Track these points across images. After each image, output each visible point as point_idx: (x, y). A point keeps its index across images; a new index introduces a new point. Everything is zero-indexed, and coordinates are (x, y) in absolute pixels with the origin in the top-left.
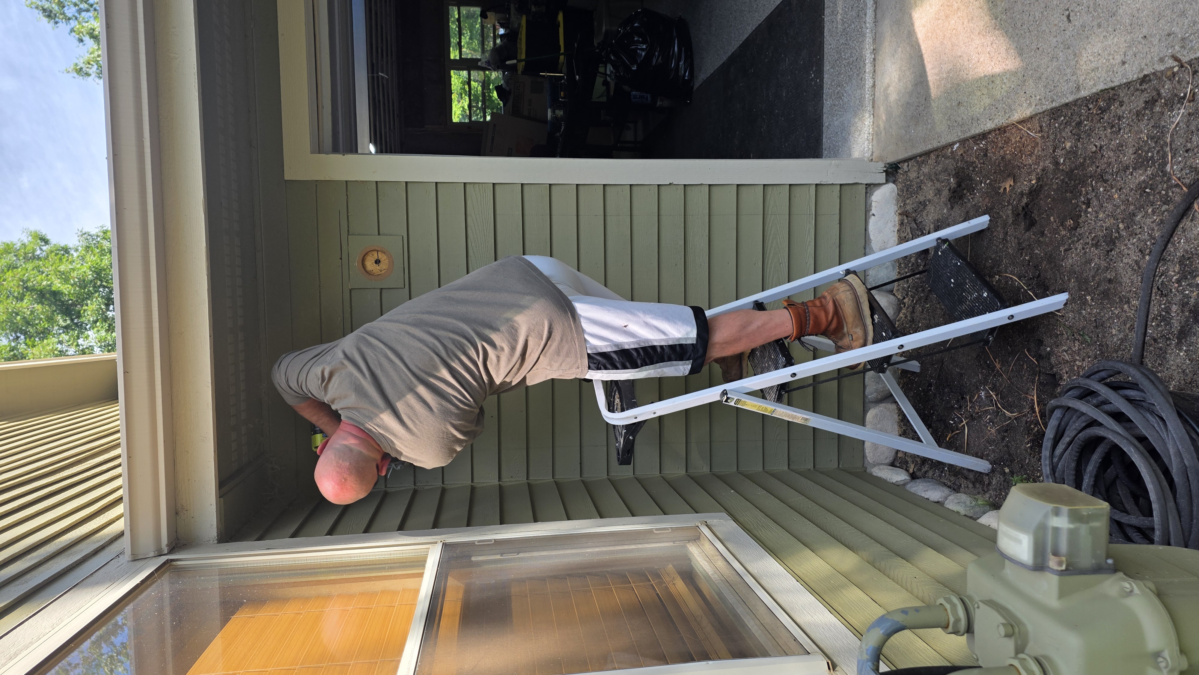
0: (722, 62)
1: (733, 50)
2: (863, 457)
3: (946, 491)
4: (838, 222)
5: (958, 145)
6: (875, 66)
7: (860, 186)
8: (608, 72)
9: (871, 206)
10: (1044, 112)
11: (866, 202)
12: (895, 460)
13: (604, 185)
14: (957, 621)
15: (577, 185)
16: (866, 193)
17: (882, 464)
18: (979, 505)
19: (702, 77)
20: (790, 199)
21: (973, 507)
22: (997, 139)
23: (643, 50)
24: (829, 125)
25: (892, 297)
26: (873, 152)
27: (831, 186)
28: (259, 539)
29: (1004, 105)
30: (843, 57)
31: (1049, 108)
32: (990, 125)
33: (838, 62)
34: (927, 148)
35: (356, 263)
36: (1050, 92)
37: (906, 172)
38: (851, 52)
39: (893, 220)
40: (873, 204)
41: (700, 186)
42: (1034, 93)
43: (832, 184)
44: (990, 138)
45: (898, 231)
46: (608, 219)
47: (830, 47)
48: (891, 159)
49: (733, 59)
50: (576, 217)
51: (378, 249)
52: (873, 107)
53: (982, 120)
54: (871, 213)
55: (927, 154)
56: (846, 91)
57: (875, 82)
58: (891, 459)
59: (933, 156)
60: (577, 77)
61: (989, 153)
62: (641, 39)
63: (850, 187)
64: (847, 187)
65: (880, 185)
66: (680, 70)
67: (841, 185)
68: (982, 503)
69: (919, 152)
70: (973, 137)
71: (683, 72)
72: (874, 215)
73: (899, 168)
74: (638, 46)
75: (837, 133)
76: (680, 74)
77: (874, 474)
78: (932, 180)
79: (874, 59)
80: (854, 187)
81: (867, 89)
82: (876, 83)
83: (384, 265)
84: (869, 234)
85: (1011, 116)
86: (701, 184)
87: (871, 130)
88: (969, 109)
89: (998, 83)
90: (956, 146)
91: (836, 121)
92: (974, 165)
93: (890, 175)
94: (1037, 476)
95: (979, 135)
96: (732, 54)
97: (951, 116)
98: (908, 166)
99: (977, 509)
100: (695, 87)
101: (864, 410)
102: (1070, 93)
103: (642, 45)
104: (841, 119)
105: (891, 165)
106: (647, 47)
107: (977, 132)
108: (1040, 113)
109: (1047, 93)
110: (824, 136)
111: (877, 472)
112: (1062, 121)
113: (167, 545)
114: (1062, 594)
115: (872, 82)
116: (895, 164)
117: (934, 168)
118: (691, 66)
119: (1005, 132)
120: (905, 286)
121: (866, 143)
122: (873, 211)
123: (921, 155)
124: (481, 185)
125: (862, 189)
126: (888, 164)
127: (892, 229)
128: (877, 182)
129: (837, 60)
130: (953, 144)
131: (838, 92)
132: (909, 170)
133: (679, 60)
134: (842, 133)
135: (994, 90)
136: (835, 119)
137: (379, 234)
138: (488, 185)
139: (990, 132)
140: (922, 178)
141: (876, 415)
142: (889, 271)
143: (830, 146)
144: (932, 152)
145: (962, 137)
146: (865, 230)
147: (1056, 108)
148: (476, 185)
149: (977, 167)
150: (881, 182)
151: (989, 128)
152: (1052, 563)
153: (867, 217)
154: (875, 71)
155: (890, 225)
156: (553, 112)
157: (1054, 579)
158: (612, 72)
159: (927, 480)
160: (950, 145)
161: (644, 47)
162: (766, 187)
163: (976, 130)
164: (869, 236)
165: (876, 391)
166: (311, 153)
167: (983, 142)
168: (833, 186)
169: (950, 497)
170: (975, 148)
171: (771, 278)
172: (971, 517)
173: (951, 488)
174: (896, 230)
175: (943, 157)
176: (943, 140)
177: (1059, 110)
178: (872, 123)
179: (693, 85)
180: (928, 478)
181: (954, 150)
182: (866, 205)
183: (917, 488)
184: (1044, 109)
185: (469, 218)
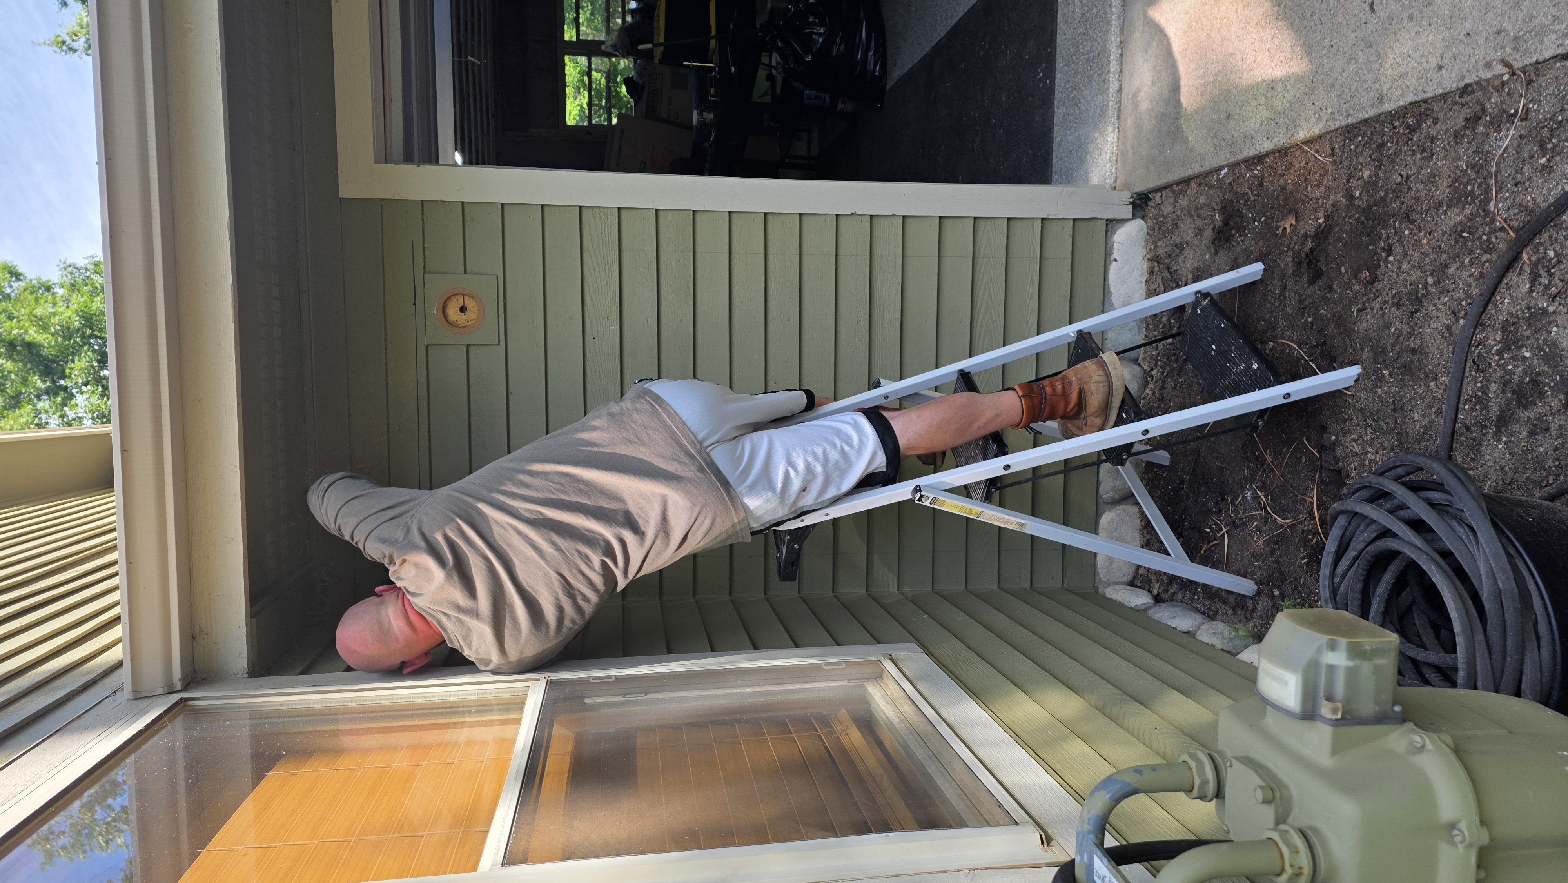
0: (924, 53)
1: (939, 38)
2: (1095, 574)
3: (1199, 618)
4: (1069, 268)
5: (1226, 170)
6: (1122, 64)
7: (1099, 222)
8: (774, 64)
9: (1112, 248)
10: (1336, 130)
11: (1106, 244)
12: (1134, 578)
13: (766, 214)
14: (1204, 782)
15: (730, 213)
16: (1107, 231)
17: (1118, 583)
18: (1239, 637)
19: (897, 72)
20: (1008, 237)
21: (1232, 639)
22: (1276, 163)
23: (820, 35)
24: (1061, 140)
25: (1136, 367)
26: (1116, 178)
27: (1062, 221)
28: (303, 673)
29: (1286, 120)
30: (1082, 51)
31: (1343, 124)
32: (1267, 146)
33: (1074, 58)
34: (1187, 174)
35: (434, 310)
36: (1345, 103)
37: (1159, 204)
38: (1092, 45)
39: (1140, 268)
40: (1116, 246)
41: (892, 218)
42: (1325, 104)
43: (1063, 219)
44: (1267, 162)
45: (1146, 281)
46: (771, 258)
47: (1064, 37)
48: (1140, 188)
49: (938, 50)
50: (727, 255)
51: (464, 293)
52: (1118, 118)
53: (1258, 138)
54: (1112, 258)
55: (1187, 181)
56: (1083, 96)
57: (1121, 85)
58: (1130, 576)
59: (1193, 184)
60: (733, 68)
61: (1266, 182)
62: (817, 21)
63: (1087, 223)
64: (1082, 223)
65: (1124, 221)
66: (868, 63)
67: (1074, 220)
68: (1244, 634)
69: (1176, 178)
70: (1246, 161)
71: (872, 66)
72: (1115, 260)
73: (1150, 199)
74: (813, 29)
75: (1071, 151)
76: (868, 68)
77: (1108, 596)
78: (1191, 216)
79: (1121, 55)
80: (1092, 223)
81: (1111, 95)
82: (1123, 87)
83: (472, 314)
84: (1109, 286)
85: (1295, 134)
86: (893, 215)
87: (1115, 148)
88: (1241, 123)
89: (1279, 90)
90: (1223, 172)
91: (1070, 135)
92: (1246, 198)
93: (1138, 209)
94: (1314, 600)
95: (1254, 158)
96: (937, 43)
97: (1219, 133)
98: (1161, 196)
99: (1237, 642)
100: (888, 86)
101: (1097, 514)
102: (1370, 106)
103: (818, 28)
104: (1077, 133)
105: (1140, 195)
106: (825, 32)
107: (1251, 154)
108: (1331, 132)
109: (1342, 104)
110: (1054, 155)
111: (1111, 593)
112: (1360, 141)
113: (181, 680)
114: (1337, 749)
115: (1117, 85)
116: (1144, 194)
117: (1195, 200)
118: (883, 57)
119: (1286, 155)
120: (1154, 353)
121: (1108, 166)
122: (1115, 255)
123: (1178, 183)
124: (602, 210)
125: (1102, 226)
126: (1136, 193)
127: (1139, 279)
128: (1121, 218)
129: (1074, 55)
130: (1220, 168)
131: (1073, 98)
132: (1162, 203)
133: (868, 51)
134: (1077, 152)
135: (1274, 99)
136: (1069, 132)
137: (465, 273)
138: (611, 209)
139: (1267, 154)
140: (1179, 213)
141: (1113, 520)
142: (1133, 333)
143: (1061, 169)
144: (1192, 179)
145: (1232, 160)
146: (1105, 280)
147: (1352, 125)
148: (595, 209)
149: (1249, 200)
150: (1126, 218)
151: (1266, 149)
152: (1325, 709)
153: (1108, 262)
154: (1121, 71)
155: (1136, 273)
156: (701, 115)
157: (1327, 730)
158: (778, 63)
159: (1175, 603)
160: (1216, 171)
161: (822, 31)
162: (977, 221)
163: (1250, 152)
164: (1109, 288)
165: (1113, 489)
166: (376, 163)
167: (1259, 168)
168: (1065, 221)
169: (1203, 627)
170: (1248, 175)
171: (981, 342)
172: (1229, 652)
173: (1204, 615)
174: (1144, 281)
175: (1206, 185)
176: (1207, 164)
177: (1356, 128)
178: (1116, 140)
179: (886, 83)
180: (1177, 601)
181: (1221, 176)
182: (1106, 247)
183: (1161, 614)
184: (1337, 126)
185: (585, 254)
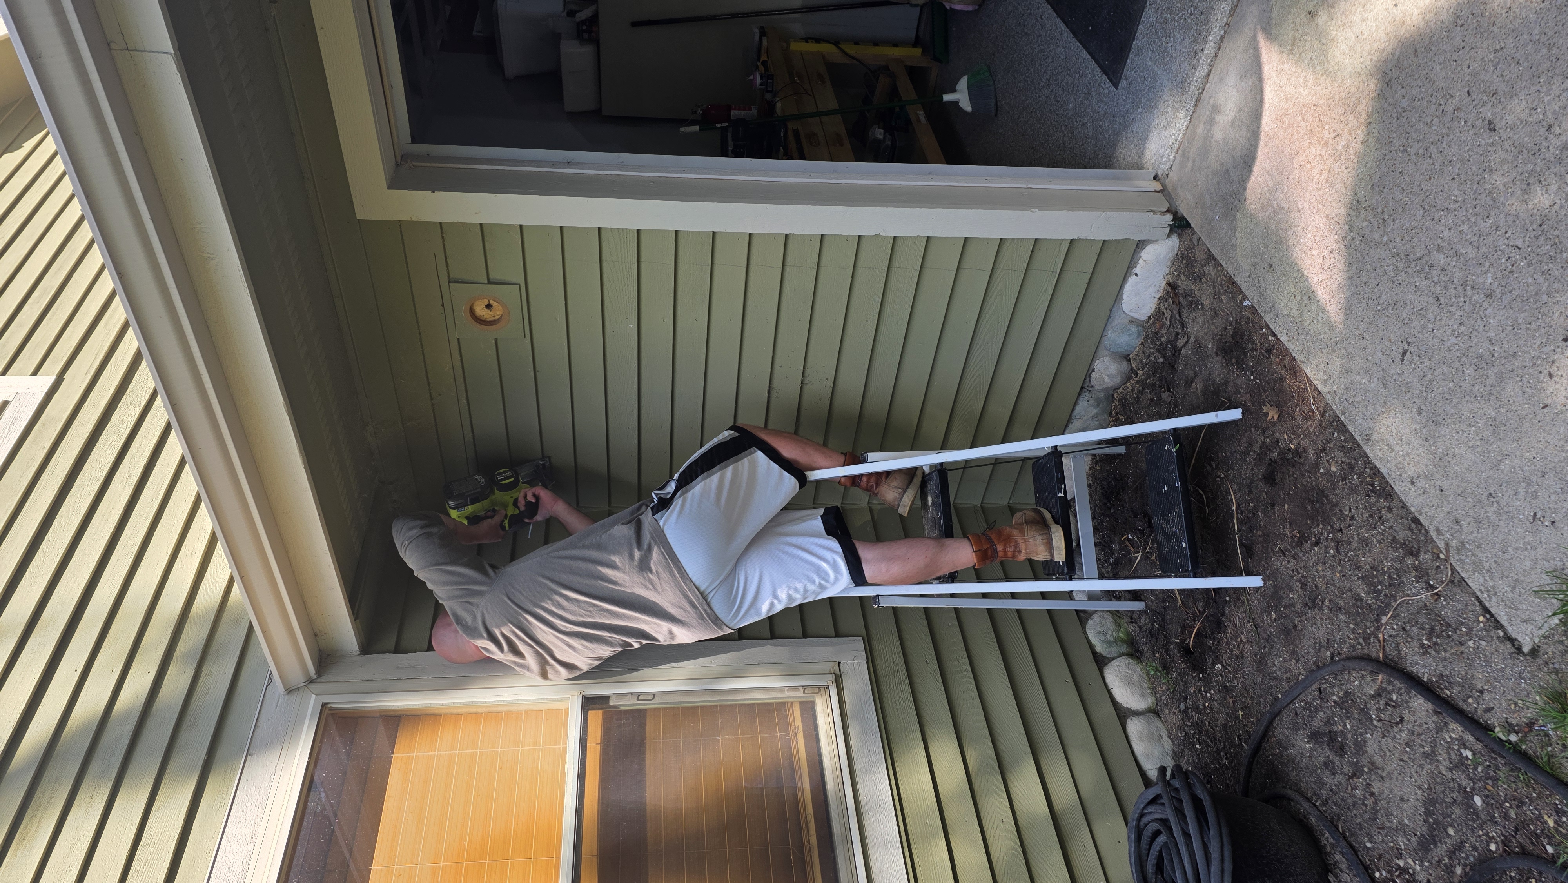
4: (1088, 280)
5: (1250, 303)
6: (1219, 48)
7: (1130, 242)
9: (1137, 263)
11: (1132, 258)
13: (787, 235)
15: (751, 234)
16: (1136, 247)
20: (1030, 260)
25: (1125, 364)
26: (1170, 169)
29: (1305, 342)
31: (1337, 412)
32: (1284, 340)
35: (461, 307)
36: (1346, 400)
39: (1157, 286)
40: (1140, 261)
41: (916, 239)
42: (1335, 377)
43: (1094, 240)
45: (1159, 299)
50: (745, 269)
51: (489, 296)
53: (1281, 323)
54: (1134, 272)
57: (1210, 71)
61: (1273, 355)
64: (1112, 242)
65: (1156, 241)
67: (1105, 241)
70: (1265, 323)
72: (1136, 275)
73: (1189, 229)
78: (1213, 293)
80: (1122, 242)
81: (1196, 75)
82: (1208, 82)
83: (497, 310)
84: (1122, 294)
85: (1306, 364)
86: (918, 237)
87: (1181, 135)
88: (1276, 289)
90: (1247, 303)
92: (1254, 346)
93: (1176, 231)
97: (1258, 267)
99: (1114, 647)
104: (1156, 67)
105: (1181, 220)
107: (1271, 324)
109: (1344, 397)
112: (1342, 440)
115: (1206, 71)
116: (1186, 221)
121: (1168, 151)
122: (1137, 270)
124: (620, 232)
125: (1132, 245)
126: (1178, 217)
127: (1153, 295)
128: (1153, 240)
130: (1246, 298)
135: (1306, 309)
137: (488, 284)
138: (631, 231)
142: (1131, 338)
146: (1119, 291)
148: (613, 231)
150: (1160, 237)
153: (1128, 274)
154: (1216, 56)
155: (1152, 290)
160: (1242, 294)
162: (1003, 241)
164: (1121, 297)
166: (388, 191)
167: (1272, 338)
170: (1263, 331)
174: (1158, 297)
175: (1232, 292)
178: (1184, 131)
181: (1244, 303)
182: (1131, 261)
184: (1334, 407)
185: (604, 265)
